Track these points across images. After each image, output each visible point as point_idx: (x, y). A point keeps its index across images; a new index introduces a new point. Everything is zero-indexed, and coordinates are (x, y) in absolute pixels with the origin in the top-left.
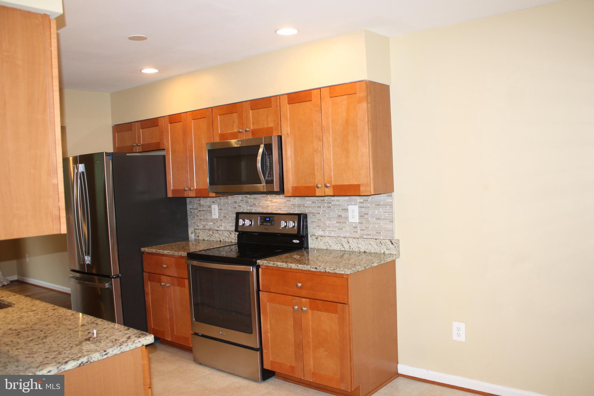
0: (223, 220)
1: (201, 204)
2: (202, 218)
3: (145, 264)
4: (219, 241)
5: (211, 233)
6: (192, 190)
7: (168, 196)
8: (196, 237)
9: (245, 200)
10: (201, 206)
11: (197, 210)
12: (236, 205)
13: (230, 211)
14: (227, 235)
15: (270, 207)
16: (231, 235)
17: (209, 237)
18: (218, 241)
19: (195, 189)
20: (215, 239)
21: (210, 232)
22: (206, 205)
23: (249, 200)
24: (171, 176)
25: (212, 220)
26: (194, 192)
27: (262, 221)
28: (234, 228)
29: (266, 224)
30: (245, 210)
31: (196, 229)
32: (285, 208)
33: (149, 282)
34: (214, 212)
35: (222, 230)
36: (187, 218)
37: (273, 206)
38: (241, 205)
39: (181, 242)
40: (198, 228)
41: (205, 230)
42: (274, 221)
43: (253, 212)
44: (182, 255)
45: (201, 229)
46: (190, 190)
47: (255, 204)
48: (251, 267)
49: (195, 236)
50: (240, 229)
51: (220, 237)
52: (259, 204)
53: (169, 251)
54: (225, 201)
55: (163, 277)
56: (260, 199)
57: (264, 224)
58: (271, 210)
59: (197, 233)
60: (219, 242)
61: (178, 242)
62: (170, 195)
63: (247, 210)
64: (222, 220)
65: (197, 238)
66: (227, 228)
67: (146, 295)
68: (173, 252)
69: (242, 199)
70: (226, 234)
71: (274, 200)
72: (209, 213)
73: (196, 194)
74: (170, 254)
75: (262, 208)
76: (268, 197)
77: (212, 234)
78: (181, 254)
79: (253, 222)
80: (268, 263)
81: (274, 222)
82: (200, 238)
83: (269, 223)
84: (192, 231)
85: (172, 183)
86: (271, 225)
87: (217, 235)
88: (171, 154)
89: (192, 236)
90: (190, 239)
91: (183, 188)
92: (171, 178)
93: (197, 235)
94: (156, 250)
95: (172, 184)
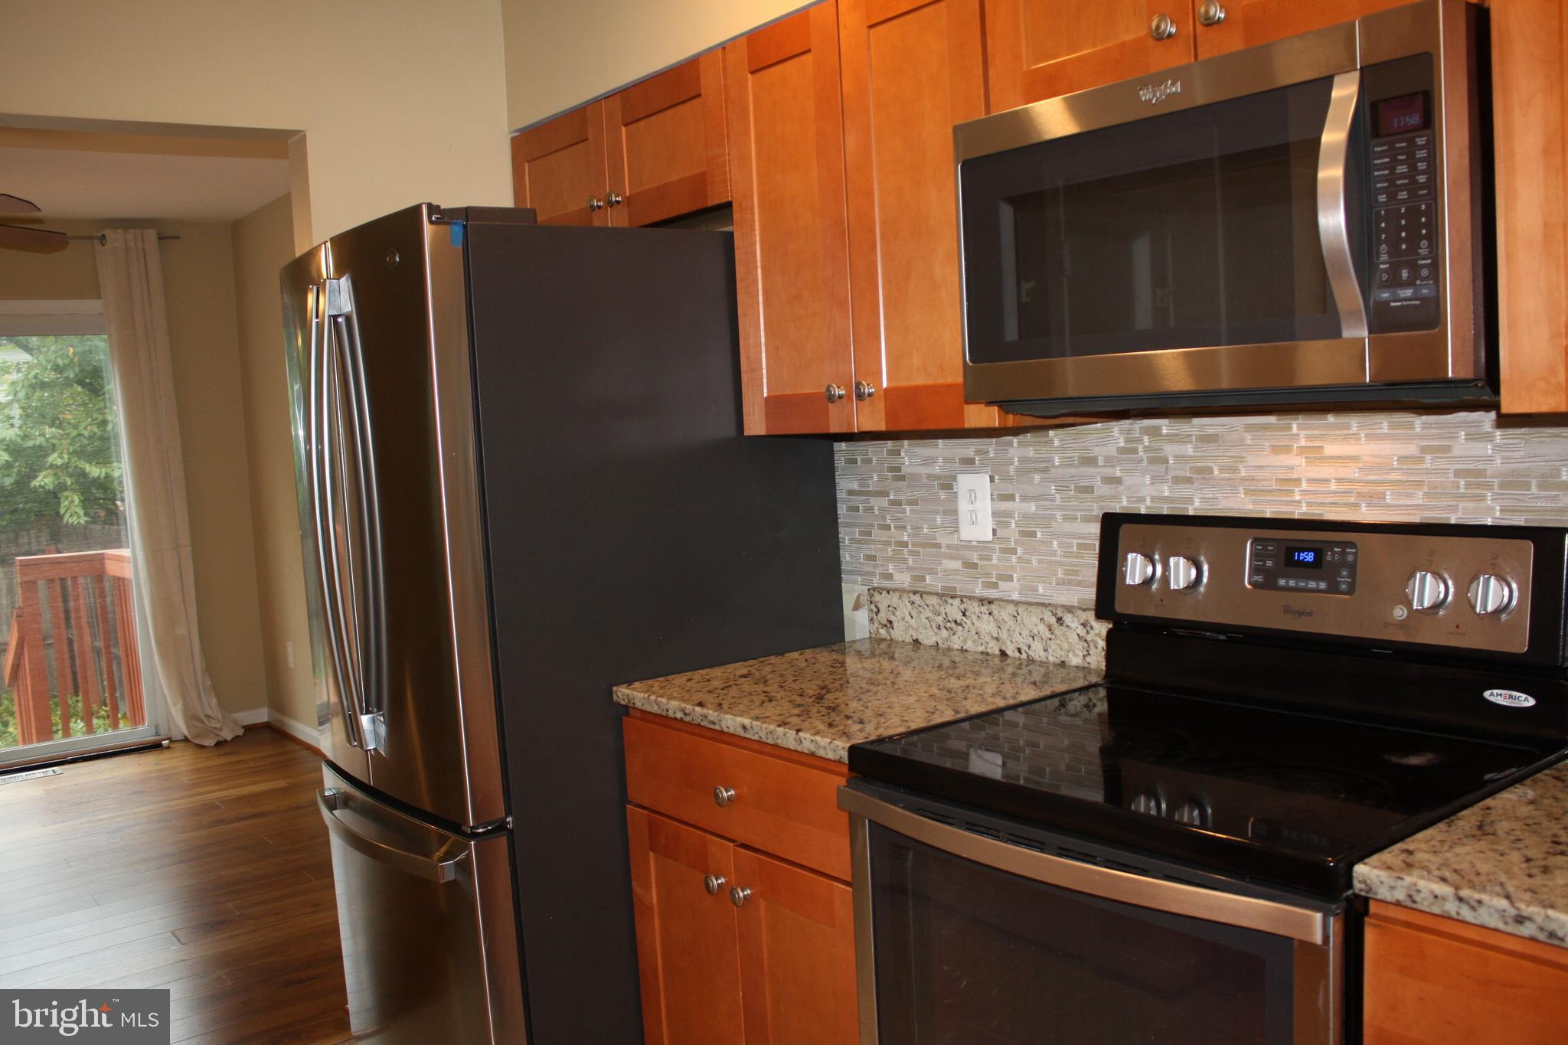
0: (1019, 551)
1: (905, 470)
2: (906, 539)
3: (634, 767)
4: (993, 655)
5: (954, 612)
6: (870, 395)
7: (746, 433)
8: (876, 625)
9: (1146, 449)
10: (902, 478)
11: (884, 502)
12: (1094, 475)
13: (1060, 508)
14: (1042, 628)
15: (1304, 486)
16: (1064, 628)
17: (944, 633)
18: (987, 654)
19: (887, 390)
20: (974, 641)
21: (948, 609)
22: (929, 476)
23: (1170, 450)
24: (763, 333)
25: (956, 547)
26: (881, 405)
27: (1269, 563)
28: (1091, 594)
29: (1292, 583)
30: (1143, 500)
31: (879, 590)
32: (1408, 495)
33: (651, 853)
34: (970, 507)
35: (1016, 603)
36: (837, 533)
37: (1327, 481)
38: (1118, 474)
39: (808, 653)
40: (887, 584)
41: (922, 594)
42: (1352, 568)
43: (1191, 513)
44: (821, 753)
45: (901, 591)
46: (860, 396)
47: (1210, 470)
48: (1318, 916)
49: (872, 620)
50: (1122, 606)
51: (1004, 635)
52: (1235, 470)
53: (747, 721)
54: (1031, 452)
55: (715, 845)
56: (1241, 443)
57: (1282, 582)
58: (1309, 504)
59: (883, 609)
60: (997, 661)
61: (795, 655)
62: (756, 425)
63: (1153, 499)
64: (1014, 551)
65: (883, 632)
66: (1041, 591)
67: (637, 916)
68: (772, 727)
69: (1127, 441)
70: (1035, 619)
71: (1331, 449)
72: (945, 512)
73: (891, 414)
74: (756, 738)
75: (1248, 492)
76: (1290, 428)
77: (959, 617)
78: (813, 748)
79: (1206, 568)
80: (1460, 899)
81: (1353, 574)
82: (898, 633)
83: (1317, 579)
84: (858, 597)
85: (764, 366)
86: (1333, 588)
87: (987, 626)
88: (761, 221)
89: (858, 623)
90: (848, 638)
91: (823, 390)
92: (763, 340)
93: (883, 617)
94: (683, 705)
95: (764, 371)
